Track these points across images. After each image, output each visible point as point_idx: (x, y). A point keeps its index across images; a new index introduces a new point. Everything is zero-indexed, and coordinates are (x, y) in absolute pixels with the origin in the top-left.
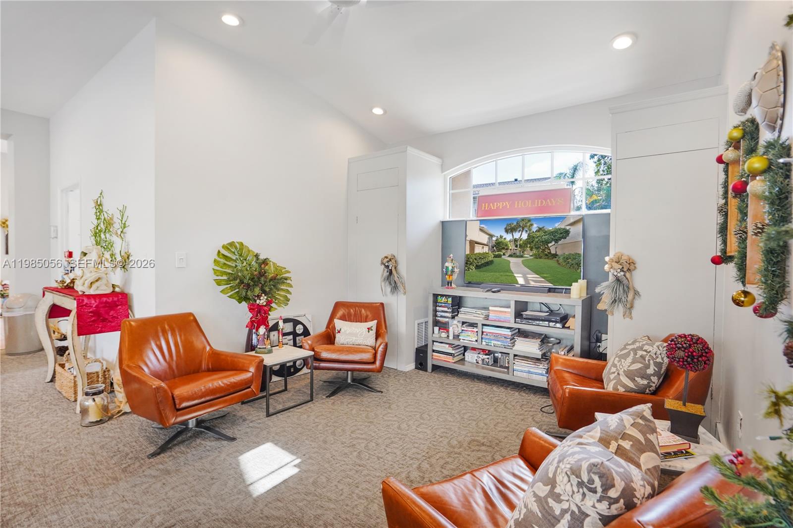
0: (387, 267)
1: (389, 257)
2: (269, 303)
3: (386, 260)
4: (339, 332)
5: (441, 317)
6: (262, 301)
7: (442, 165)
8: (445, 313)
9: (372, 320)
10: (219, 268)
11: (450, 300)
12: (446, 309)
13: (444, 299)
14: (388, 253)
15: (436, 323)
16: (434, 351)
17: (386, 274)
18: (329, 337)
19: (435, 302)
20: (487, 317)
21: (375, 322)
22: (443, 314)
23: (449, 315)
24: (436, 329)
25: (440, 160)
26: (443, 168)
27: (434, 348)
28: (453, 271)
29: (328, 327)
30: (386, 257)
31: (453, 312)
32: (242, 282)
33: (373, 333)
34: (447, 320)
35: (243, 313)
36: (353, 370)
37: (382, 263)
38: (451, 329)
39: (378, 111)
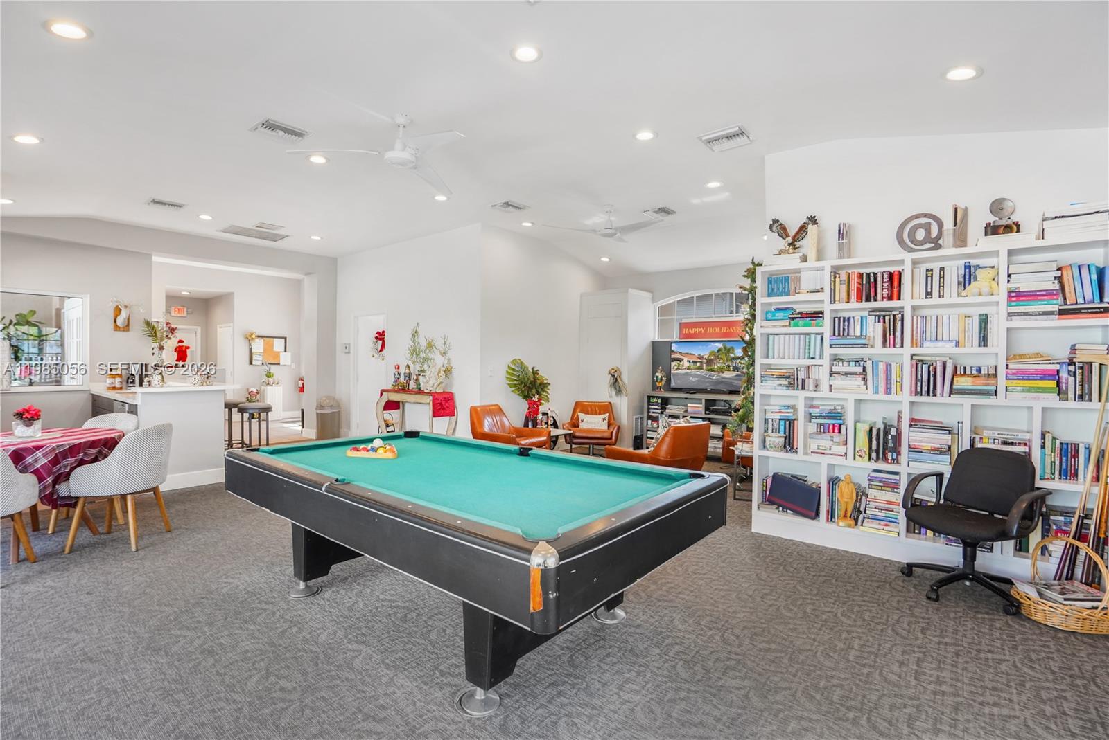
0: (614, 376)
1: (616, 369)
2: (539, 400)
3: (613, 371)
4: (582, 421)
5: (653, 413)
6: (536, 399)
7: (653, 298)
8: (655, 410)
9: (605, 413)
10: (509, 376)
11: (659, 401)
12: (657, 407)
13: (655, 400)
14: (614, 366)
15: (649, 418)
16: (648, 438)
17: (612, 381)
18: (575, 424)
19: (649, 403)
20: (686, 411)
21: (608, 414)
22: (654, 411)
23: (659, 411)
24: (650, 422)
25: (651, 294)
26: (653, 300)
27: (648, 436)
28: (661, 379)
29: (572, 418)
30: (613, 369)
31: (661, 409)
32: (525, 386)
33: (606, 422)
34: (657, 415)
35: (524, 406)
36: (593, 444)
37: (610, 373)
38: (660, 421)
39: (605, 259)
